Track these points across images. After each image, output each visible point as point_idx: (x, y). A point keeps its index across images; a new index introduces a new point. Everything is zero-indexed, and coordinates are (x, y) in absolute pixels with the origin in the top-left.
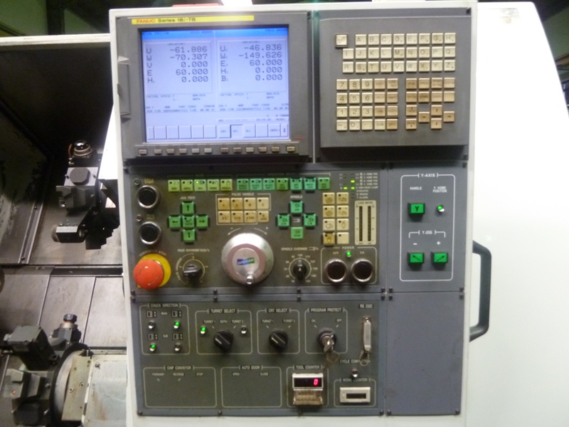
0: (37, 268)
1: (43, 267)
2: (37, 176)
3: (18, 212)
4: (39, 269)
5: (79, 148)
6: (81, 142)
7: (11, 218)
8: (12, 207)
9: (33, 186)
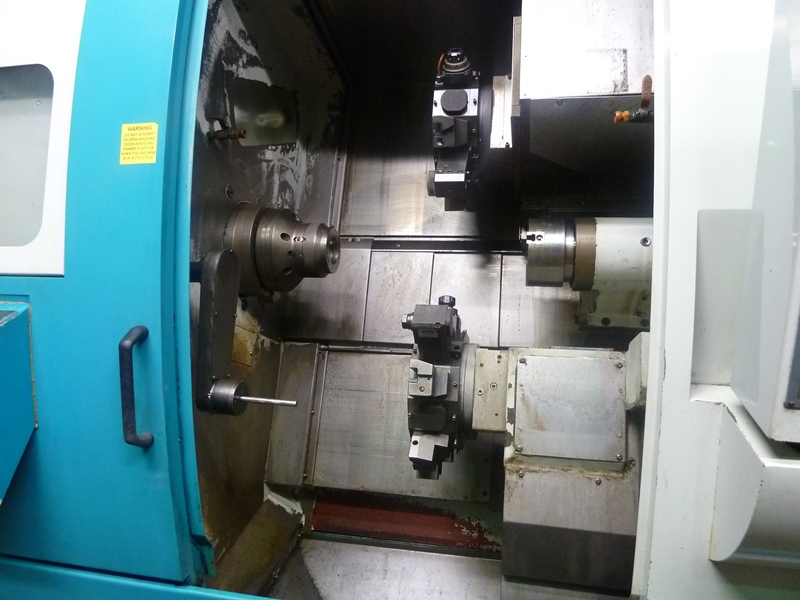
0: (350, 239)
1: (359, 239)
2: (336, 114)
3: (316, 164)
4: (353, 240)
5: (454, 60)
6: (455, 51)
7: (309, 172)
8: (308, 158)
9: (332, 128)
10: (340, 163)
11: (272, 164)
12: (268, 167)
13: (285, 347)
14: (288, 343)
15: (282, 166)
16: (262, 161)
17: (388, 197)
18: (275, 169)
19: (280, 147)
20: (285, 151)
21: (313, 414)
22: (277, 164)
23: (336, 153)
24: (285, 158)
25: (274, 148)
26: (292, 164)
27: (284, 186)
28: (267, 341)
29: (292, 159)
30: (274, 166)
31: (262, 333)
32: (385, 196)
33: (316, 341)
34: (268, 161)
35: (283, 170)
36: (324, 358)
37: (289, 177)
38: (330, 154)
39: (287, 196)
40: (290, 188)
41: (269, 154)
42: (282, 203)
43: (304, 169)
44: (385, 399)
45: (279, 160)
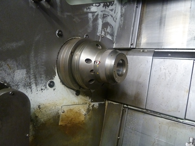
10: (138, 9)
11: (96, 14)
12: (93, 16)
13: (108, 103)
14: (110, 102)
15: (104, 14)
16: (87, 13)
17: (164, 25)
18: (99, 16)
19: (102, 5)
20: (106, 5)
21: (119, 139)
22: (100, 13)
23: (136, 4)
24: (106, 10)
25: (97, 5)
26: (111, 13)
27: (106, 25)
28: (96, 104)
29: (112, 10)
30: (98, 15)
31: (92, 102)
32: (162, 25)
33: (122, 103)
34: (93, 13)
35: (104, 16)
36: (126, 111)
37: (109, 20)
38: (132, 4)
39: (109, 30)
40: (110, 25)
41: (93, 9)
42: (105, 34)
43: (119, 14)
44: (156, 142)
45: (102, 11)
